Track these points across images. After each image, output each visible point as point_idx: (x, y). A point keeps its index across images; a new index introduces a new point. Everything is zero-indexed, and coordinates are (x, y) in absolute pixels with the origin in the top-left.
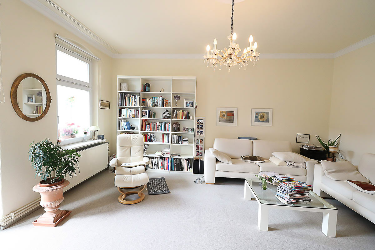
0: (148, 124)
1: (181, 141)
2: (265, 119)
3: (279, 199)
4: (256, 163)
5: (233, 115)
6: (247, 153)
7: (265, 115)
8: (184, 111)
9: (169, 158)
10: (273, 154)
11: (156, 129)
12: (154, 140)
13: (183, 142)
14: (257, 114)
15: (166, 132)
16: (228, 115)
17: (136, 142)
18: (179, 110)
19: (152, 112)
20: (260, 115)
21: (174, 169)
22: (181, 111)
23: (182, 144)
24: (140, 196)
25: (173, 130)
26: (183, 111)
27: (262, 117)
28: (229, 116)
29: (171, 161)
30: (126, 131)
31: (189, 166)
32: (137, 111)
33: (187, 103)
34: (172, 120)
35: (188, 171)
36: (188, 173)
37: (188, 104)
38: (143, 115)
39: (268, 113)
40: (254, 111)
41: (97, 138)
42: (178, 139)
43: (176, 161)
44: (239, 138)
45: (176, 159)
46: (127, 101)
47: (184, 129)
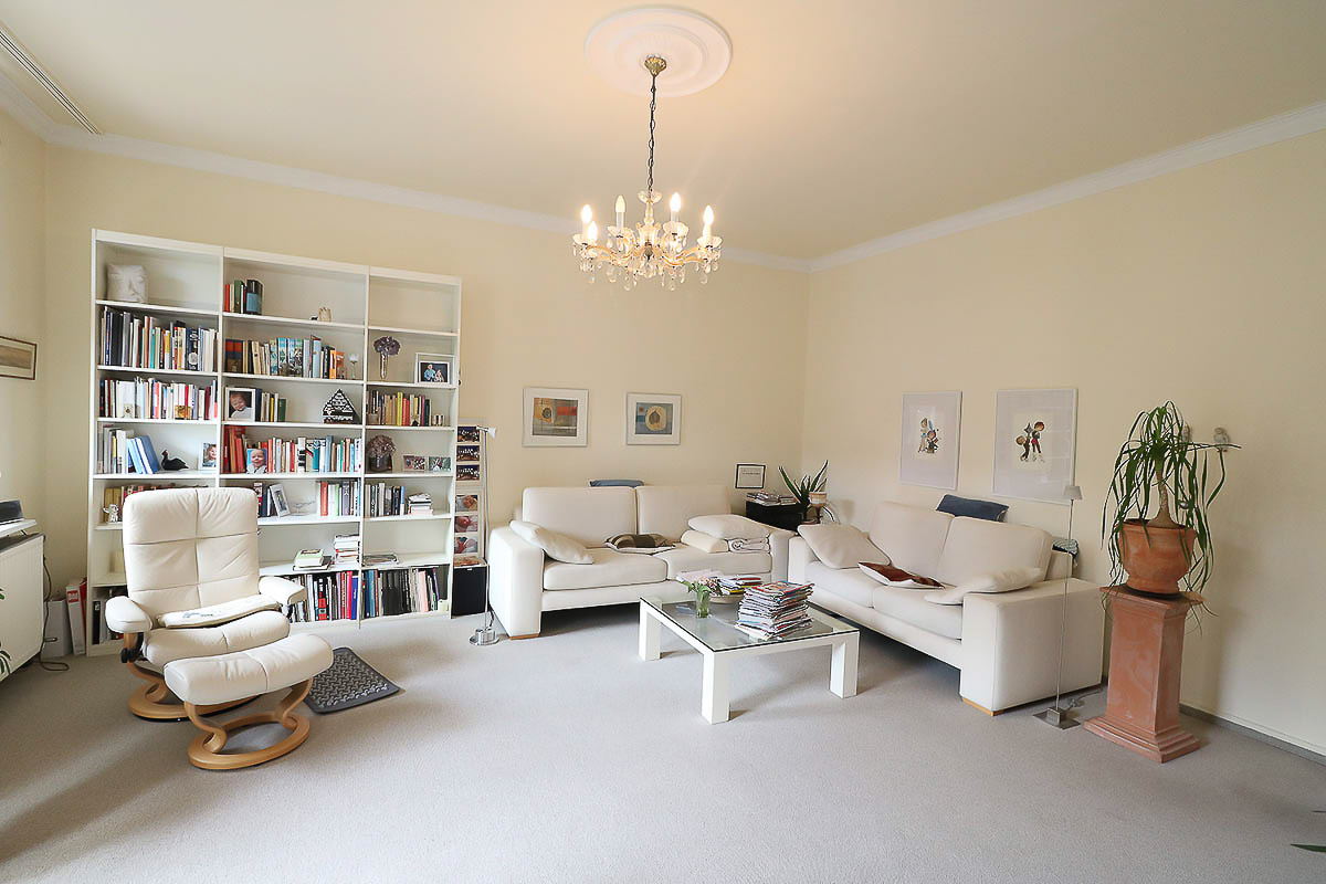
0: (254, 446)
1: (402, 506)
2: (663, 424)
3: (746, 631)
4: (651, 554)
5: (574, 412)
6: (623, 528)
7: (662, 413)
8: (412, 397)
9: (355, 572)
10: (692, 523)
11: (292, 466)
12: (283, 508)
13: (414, 508)
14: (641, 410)
15: (339, 474)
16: (559, 413)
17: (225, 518)
18: (393, 391)
19: (273, 396)
20: (650, 412)
21: (377, 609)
22: (400, 395)
23: (408, 517)
24: (291, 724)
25: (370, 466)
26: (406, 397)
27: (655, 418)
28: (559, 416)
29: (365, 582)
30: (144, 476)
31: (434, 591)
32: (202, 393)
33: (424, 367)
34: (369, 427)
35: (430, 609)
36: (430, 617)
37: (430, 373)
38: (232, 410)
39: (668, 407)
40: (635, 400)
42: (390, 498)
43: (386, 581)
44: (593, 484)
45: (383, 571)
46: (150, 348)
47: (412, 462)
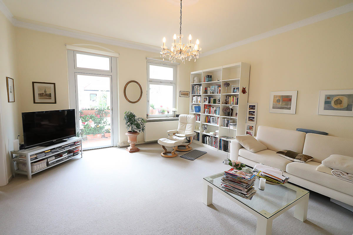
0: (207, 109)
4: (292, 161)
5: (290, 100)
8: (234, 97)
9: (218, 138)
14: (329, 98)
18: (230, 96)
19: (212, 98)
20: (335, 99)
21: (222, 149)
23: (230, 128)
27: (339, 102)
28: (284, 102)
29: (220, 141)
33: (234, 89)
38: (204, 101)
39: (350, 96)
41: (175, 116)
42: (227, 123)
43: (224, 143)
44: (297, 130)
45: (223, 140)
46: (196, 91)
